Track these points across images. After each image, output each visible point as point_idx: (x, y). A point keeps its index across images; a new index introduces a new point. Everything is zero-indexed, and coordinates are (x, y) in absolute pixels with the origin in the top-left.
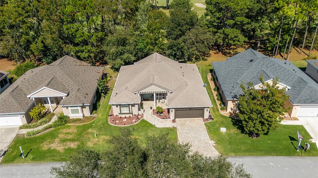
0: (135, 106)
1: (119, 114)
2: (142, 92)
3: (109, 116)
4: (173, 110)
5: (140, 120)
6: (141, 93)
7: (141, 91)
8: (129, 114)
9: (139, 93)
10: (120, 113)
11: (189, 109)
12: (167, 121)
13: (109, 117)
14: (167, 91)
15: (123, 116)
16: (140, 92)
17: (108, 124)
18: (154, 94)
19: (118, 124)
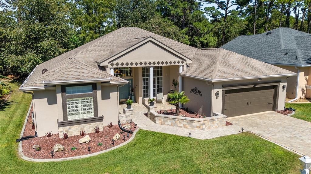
0: (109, 98)
1: (60, 125)
2: (122, 64)
3: (18, 141)
4: (220, 91)
5: (135, 133)
6: (120, 66)
7: (119, 61)
8: (93, 124)
9: (112, 65)
10: (61, 120)
11: (252, 86)
12: (214, 120)
13: (20, 143)
14: (181, 61)
15: (74, 131)
16: (117, 64)
17: (21, 163)
18: (151, 70)
19: (63, 153)
